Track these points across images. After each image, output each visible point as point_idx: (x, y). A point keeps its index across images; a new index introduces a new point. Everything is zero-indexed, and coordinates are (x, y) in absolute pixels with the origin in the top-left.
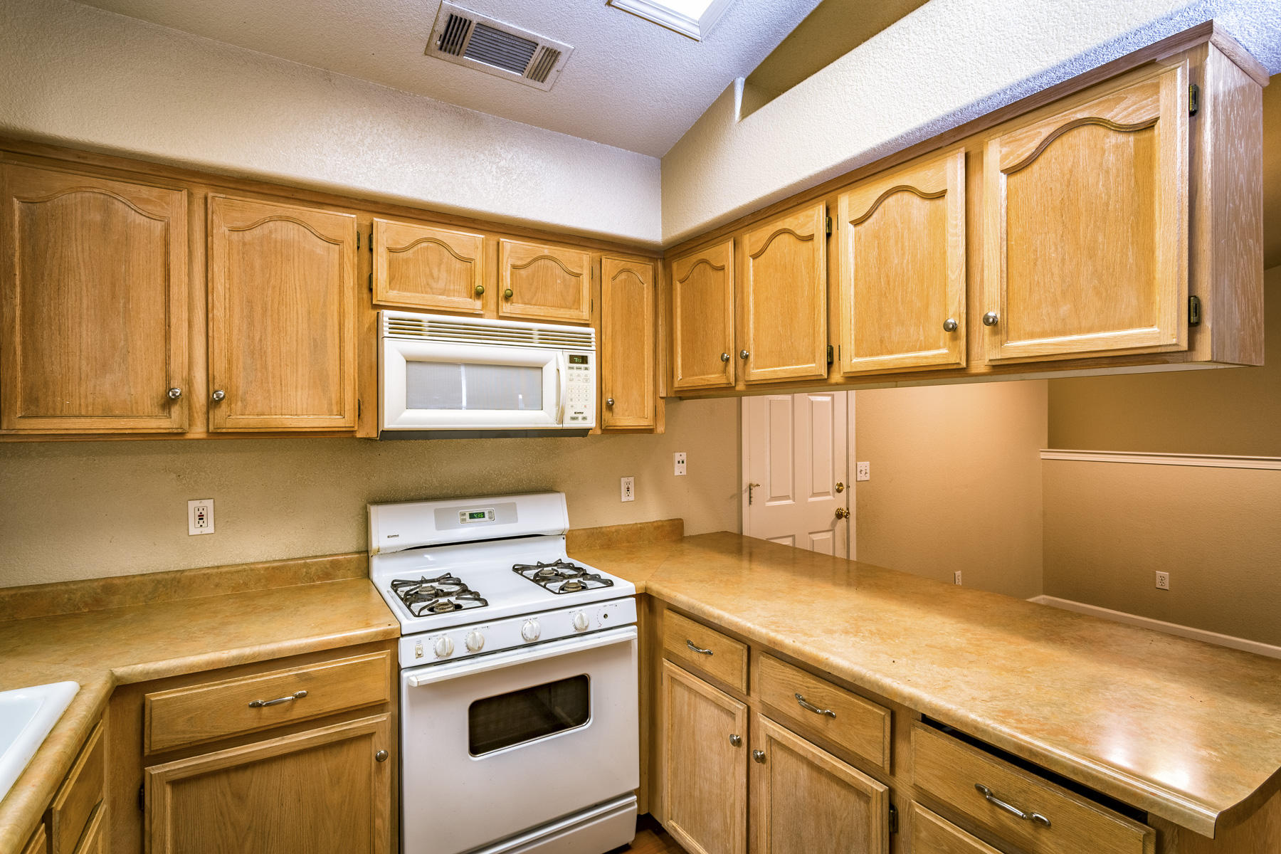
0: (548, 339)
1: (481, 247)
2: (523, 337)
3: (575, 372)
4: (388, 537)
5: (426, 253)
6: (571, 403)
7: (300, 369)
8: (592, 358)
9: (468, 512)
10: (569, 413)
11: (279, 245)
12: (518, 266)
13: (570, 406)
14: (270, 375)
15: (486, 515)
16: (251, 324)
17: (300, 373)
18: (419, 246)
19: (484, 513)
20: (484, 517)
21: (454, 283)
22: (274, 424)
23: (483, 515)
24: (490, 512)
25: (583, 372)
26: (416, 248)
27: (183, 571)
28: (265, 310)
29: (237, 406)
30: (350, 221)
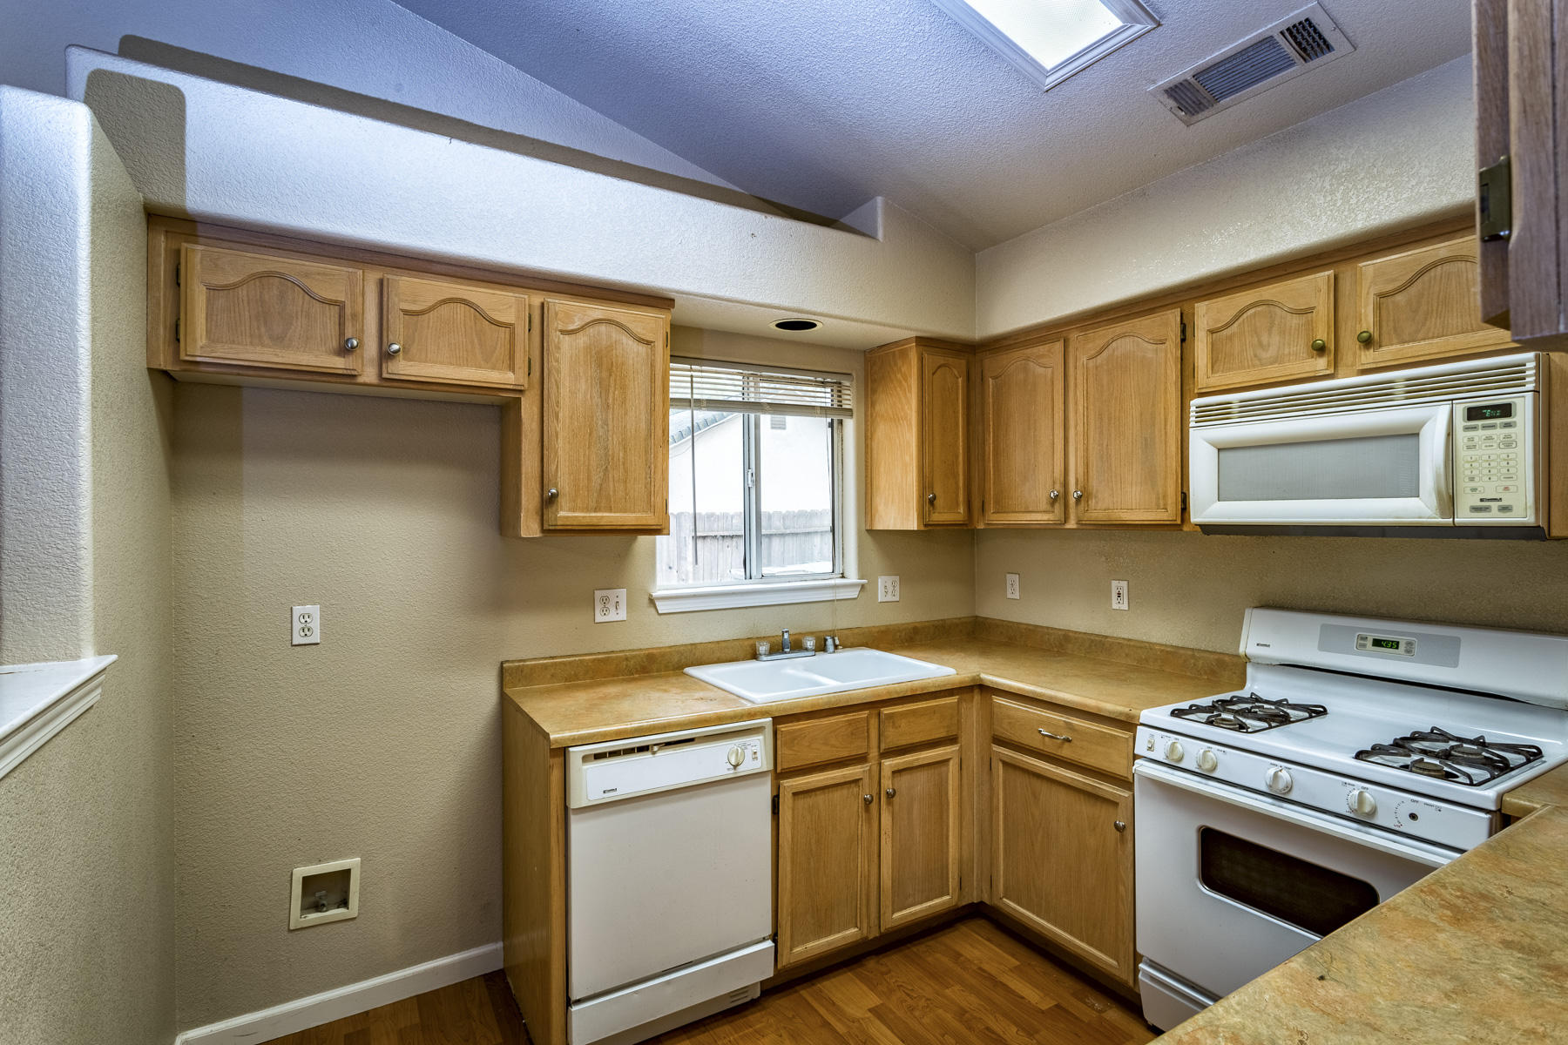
0: (1418, 391)
1: (1326, 287)
2: (1379, 394)
3: (1480, 434)
4: (1258, 645)
5: (1253, 321)
6: (1473, 485)
7: (1134, 467)
8: (1524, 406)
9: (1371, 636)
10: (1469, 501)
11: (1119, 359)
12: (1387, 292)
13: (1468, 490)
14: (1113, 475)
15: (1402, 646)
16: (1101, 433)
17: (1134, 471)
18: (1245, 315)
19: (1398, 643)
20: (1397, 648)
21: (1289, 344)
22: (1113, 517)
23: (1395, 645)
24: (1409, 644)
25: (1499, 433)
26: (1241, 319)
27: (1107, 637)
28: (1110, 419)
29: (1092, 503)
30: (1173, 316)
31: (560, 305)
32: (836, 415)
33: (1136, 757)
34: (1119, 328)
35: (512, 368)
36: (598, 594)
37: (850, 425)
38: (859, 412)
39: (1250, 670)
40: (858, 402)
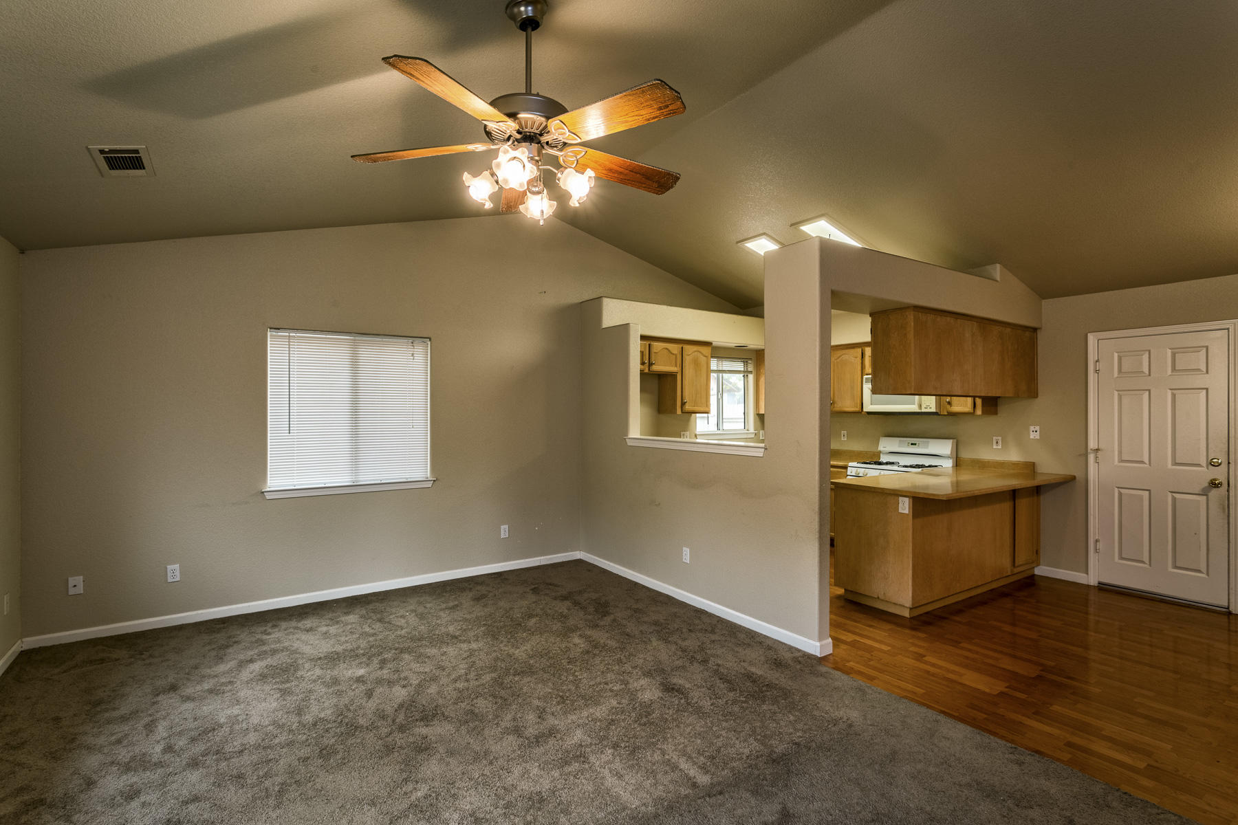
4: (883, 447)
7: (848, 394)
9: (911, 442)
10: (923, 406)
11: (845, 361)
14: (843, 397)
15: (917, 444)
22: (842, 410)
23: (915, 444)
29: (836, 405)
30: (859, 350)
31: (686, 347)
32: (746, 373)
33: (848, 475)
34: (844, 351)
35: (676, 366)
36: (682, 433)
37: (751, 377)
38: (754, 372)
39: (881, 455)
40: (754, 370)
